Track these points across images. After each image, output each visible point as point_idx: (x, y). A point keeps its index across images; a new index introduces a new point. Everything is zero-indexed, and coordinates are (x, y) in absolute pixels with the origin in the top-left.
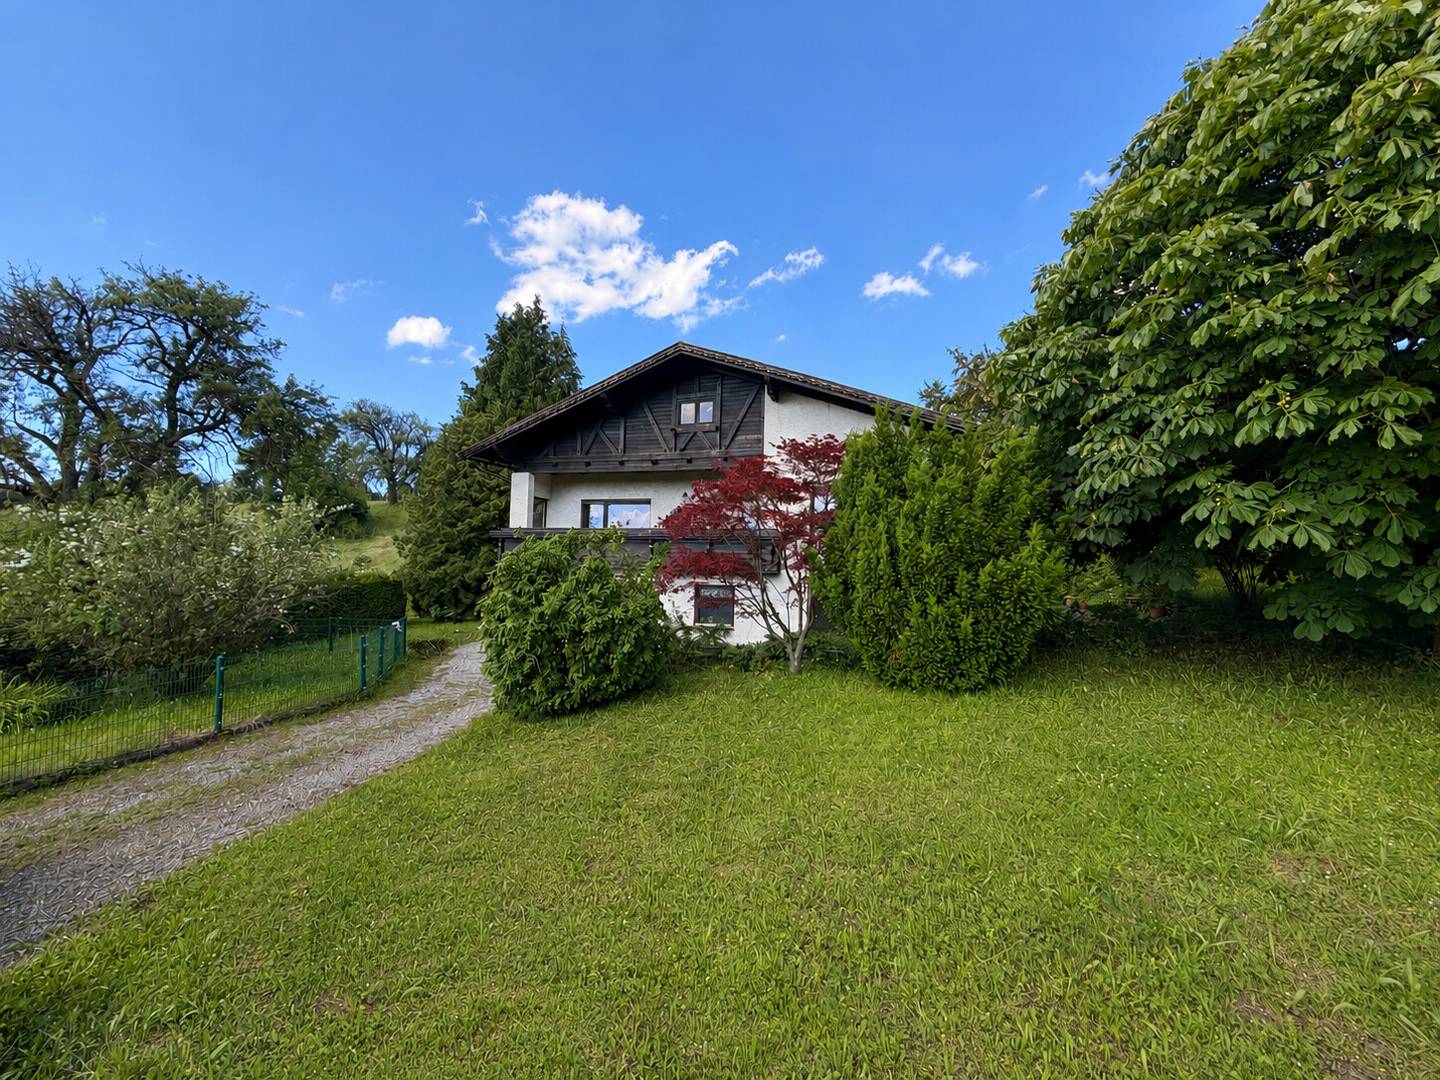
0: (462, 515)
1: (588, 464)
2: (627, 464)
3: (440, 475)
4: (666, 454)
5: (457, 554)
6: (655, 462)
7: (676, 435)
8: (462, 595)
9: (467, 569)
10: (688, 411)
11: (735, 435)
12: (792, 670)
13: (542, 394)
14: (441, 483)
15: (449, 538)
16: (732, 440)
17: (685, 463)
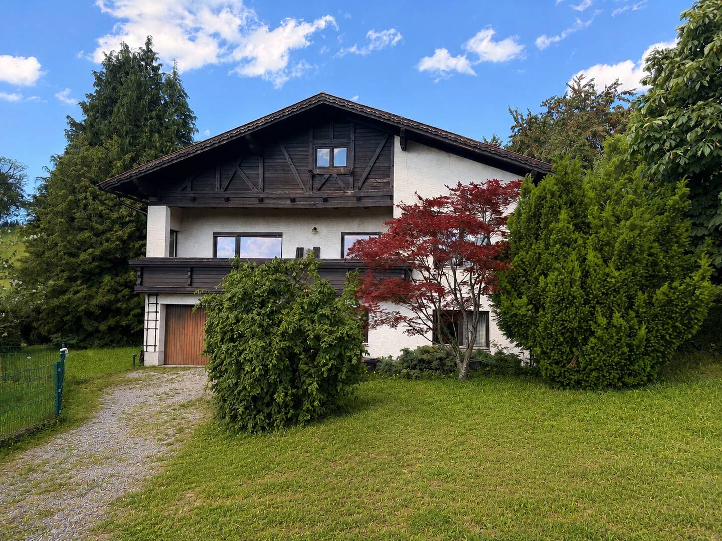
0: (84, 245)
1: (228, 200)
2: (266, 201)
3: (61, 207)
4: (303, 193)
5: (79, 282)
6: (293, 200)
7: (313, 176)
8: (85, 322)
9: (91, 297)
10: (323, 155)
11: (367, 178)
12: (460, 376)
13: (159, 132)
14: (62, 214)
15: (72, 268)
16: (364, 182)
17: (321, 201)
